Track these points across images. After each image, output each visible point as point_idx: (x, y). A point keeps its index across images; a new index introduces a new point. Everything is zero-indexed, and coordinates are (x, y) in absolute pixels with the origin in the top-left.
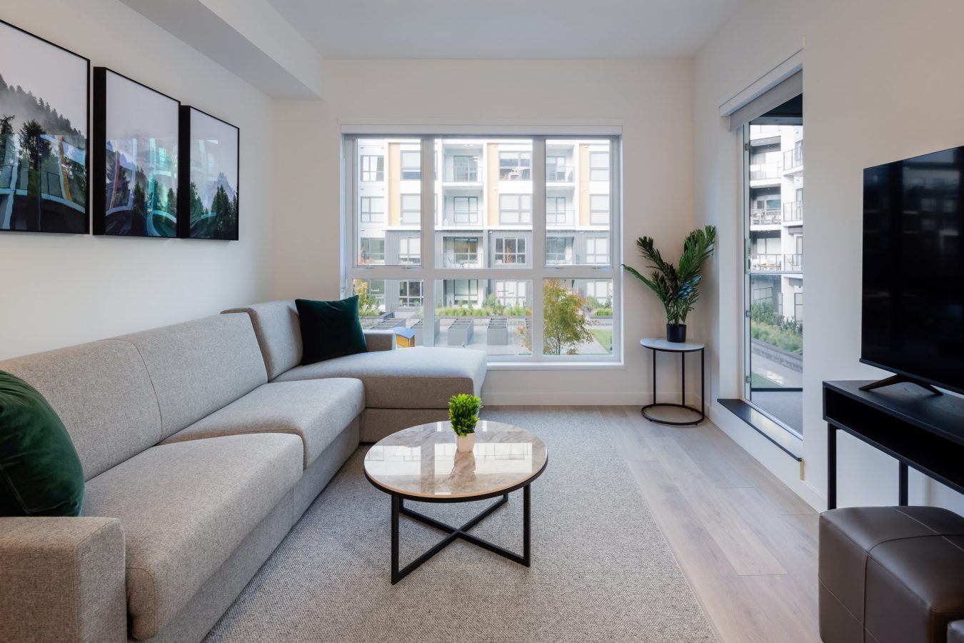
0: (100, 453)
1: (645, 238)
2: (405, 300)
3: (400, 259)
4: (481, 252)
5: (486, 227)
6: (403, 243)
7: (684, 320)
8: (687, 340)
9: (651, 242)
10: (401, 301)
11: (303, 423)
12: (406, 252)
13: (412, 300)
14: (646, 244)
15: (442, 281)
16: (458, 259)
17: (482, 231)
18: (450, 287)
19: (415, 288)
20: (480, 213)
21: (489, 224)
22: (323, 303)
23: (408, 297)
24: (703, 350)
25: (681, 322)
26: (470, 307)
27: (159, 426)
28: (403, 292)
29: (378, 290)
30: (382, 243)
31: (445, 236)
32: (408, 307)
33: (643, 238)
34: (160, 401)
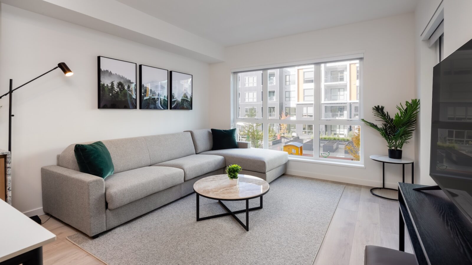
0: (129, 165)
1: (378, 106)
2: (306, 132)
3: (303, 115)
4: (345, 113)
5: (349, 101)
6: (305, 109)
7: (401, 148)
8: (402, 158)
9: (383, 108)
10: (304, 132)
11: (186, 167)
12: (306, 112)
13: (309, 132)
14: (379, 110)
15: (324, 125)
16: (333, 116)
17: (346, 103)
18: (329, 128)
19: (310, 127)
20: (345, 95)
21: (350, 99)
22: (221, 130)
23: (307, 131)
24: (413, 163)
25: (398, 149)
26: (338, 136)
27: (149, 161)
28: (304, 129)
29: (293, 127)
30: (295, 109)
31: (326, 106)
32: (307, 135)
33: (377, 107)
34: (150, 155)
